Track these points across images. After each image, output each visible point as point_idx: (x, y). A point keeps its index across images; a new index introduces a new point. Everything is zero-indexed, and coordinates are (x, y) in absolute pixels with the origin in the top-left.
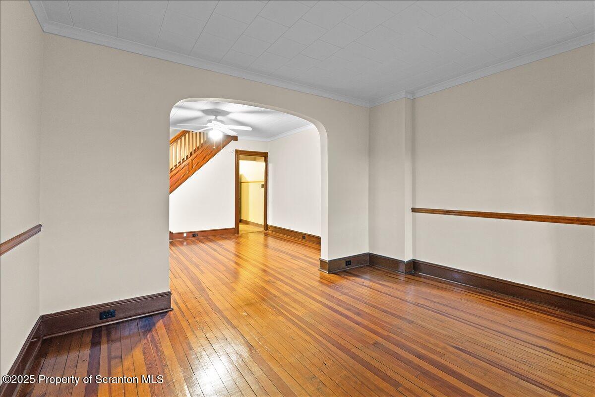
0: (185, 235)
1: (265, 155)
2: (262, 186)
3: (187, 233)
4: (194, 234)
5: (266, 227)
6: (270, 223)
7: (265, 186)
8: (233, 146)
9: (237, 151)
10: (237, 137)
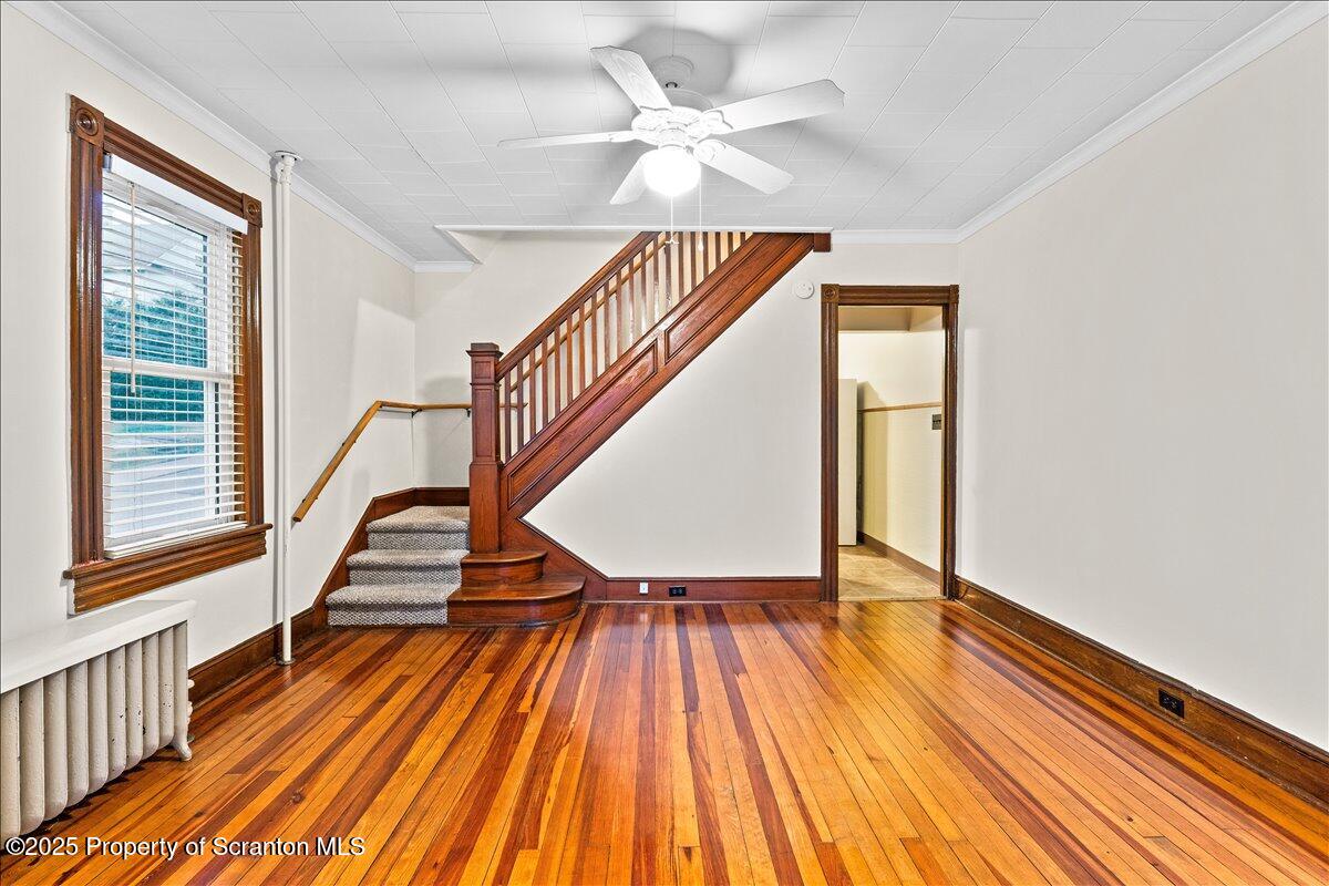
0: (644, 588)
1: (946, 299)
2: (936, 421)
3: (650, 581)
4: (671, 589)
5: (952, 585)
6: (966, 571)
7: (948, 423)
8: (811, 272)
9: (827, 290)
10: (828, 236)
